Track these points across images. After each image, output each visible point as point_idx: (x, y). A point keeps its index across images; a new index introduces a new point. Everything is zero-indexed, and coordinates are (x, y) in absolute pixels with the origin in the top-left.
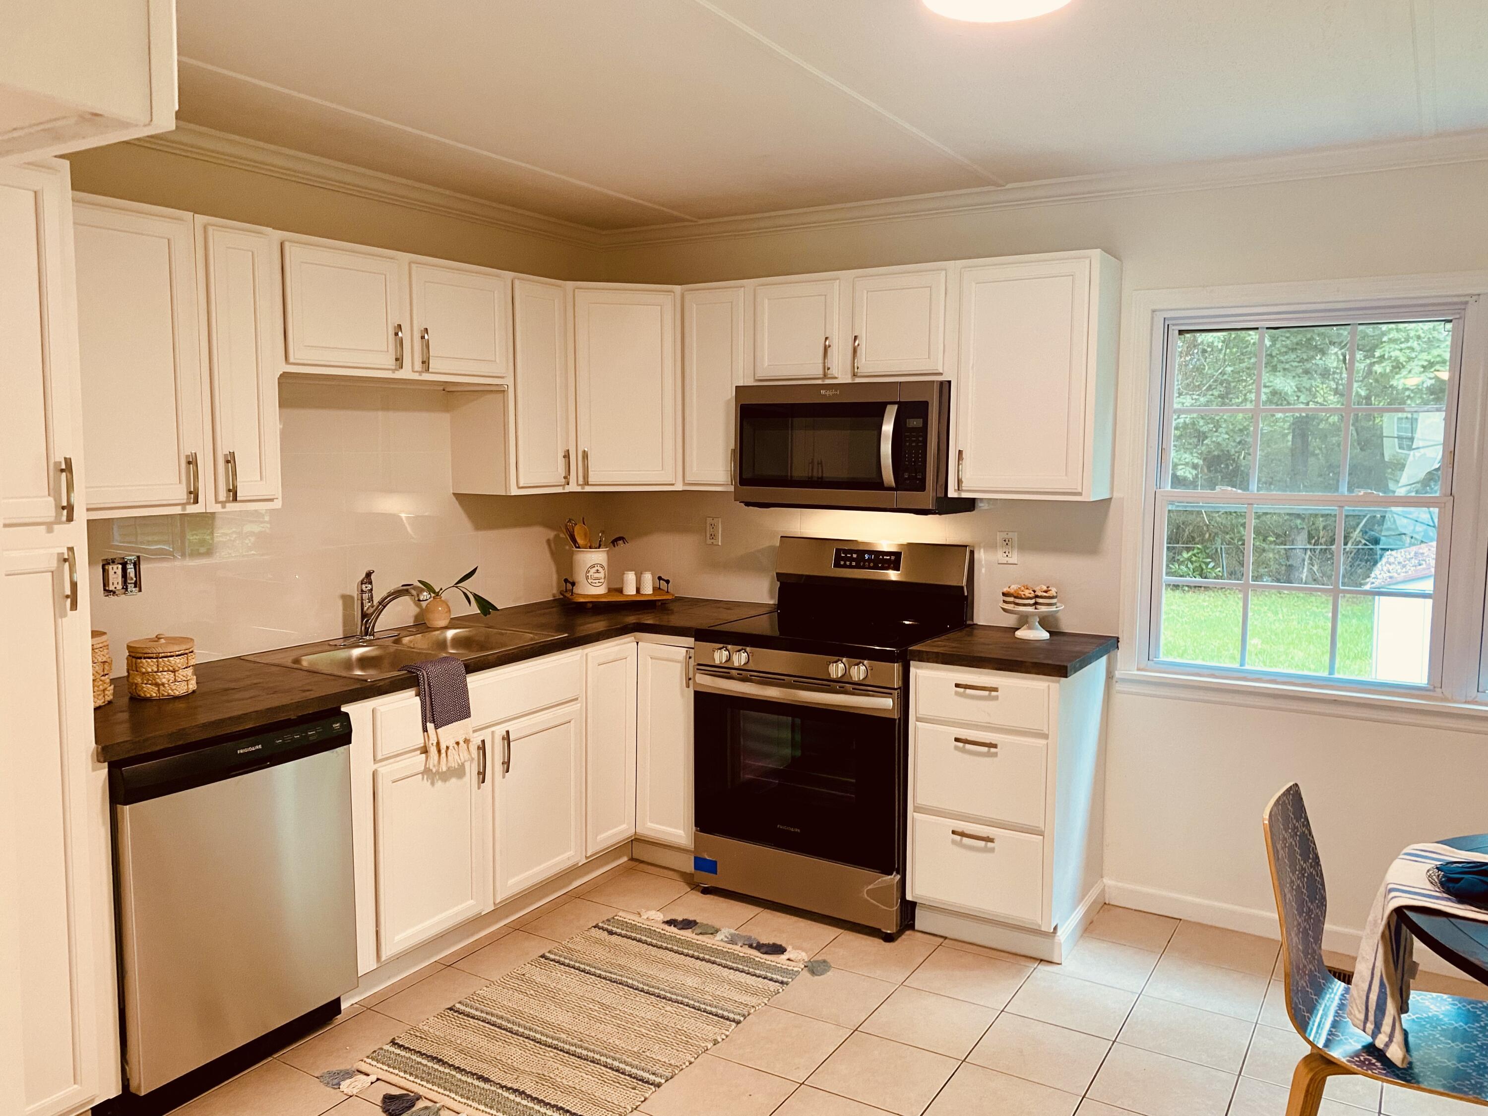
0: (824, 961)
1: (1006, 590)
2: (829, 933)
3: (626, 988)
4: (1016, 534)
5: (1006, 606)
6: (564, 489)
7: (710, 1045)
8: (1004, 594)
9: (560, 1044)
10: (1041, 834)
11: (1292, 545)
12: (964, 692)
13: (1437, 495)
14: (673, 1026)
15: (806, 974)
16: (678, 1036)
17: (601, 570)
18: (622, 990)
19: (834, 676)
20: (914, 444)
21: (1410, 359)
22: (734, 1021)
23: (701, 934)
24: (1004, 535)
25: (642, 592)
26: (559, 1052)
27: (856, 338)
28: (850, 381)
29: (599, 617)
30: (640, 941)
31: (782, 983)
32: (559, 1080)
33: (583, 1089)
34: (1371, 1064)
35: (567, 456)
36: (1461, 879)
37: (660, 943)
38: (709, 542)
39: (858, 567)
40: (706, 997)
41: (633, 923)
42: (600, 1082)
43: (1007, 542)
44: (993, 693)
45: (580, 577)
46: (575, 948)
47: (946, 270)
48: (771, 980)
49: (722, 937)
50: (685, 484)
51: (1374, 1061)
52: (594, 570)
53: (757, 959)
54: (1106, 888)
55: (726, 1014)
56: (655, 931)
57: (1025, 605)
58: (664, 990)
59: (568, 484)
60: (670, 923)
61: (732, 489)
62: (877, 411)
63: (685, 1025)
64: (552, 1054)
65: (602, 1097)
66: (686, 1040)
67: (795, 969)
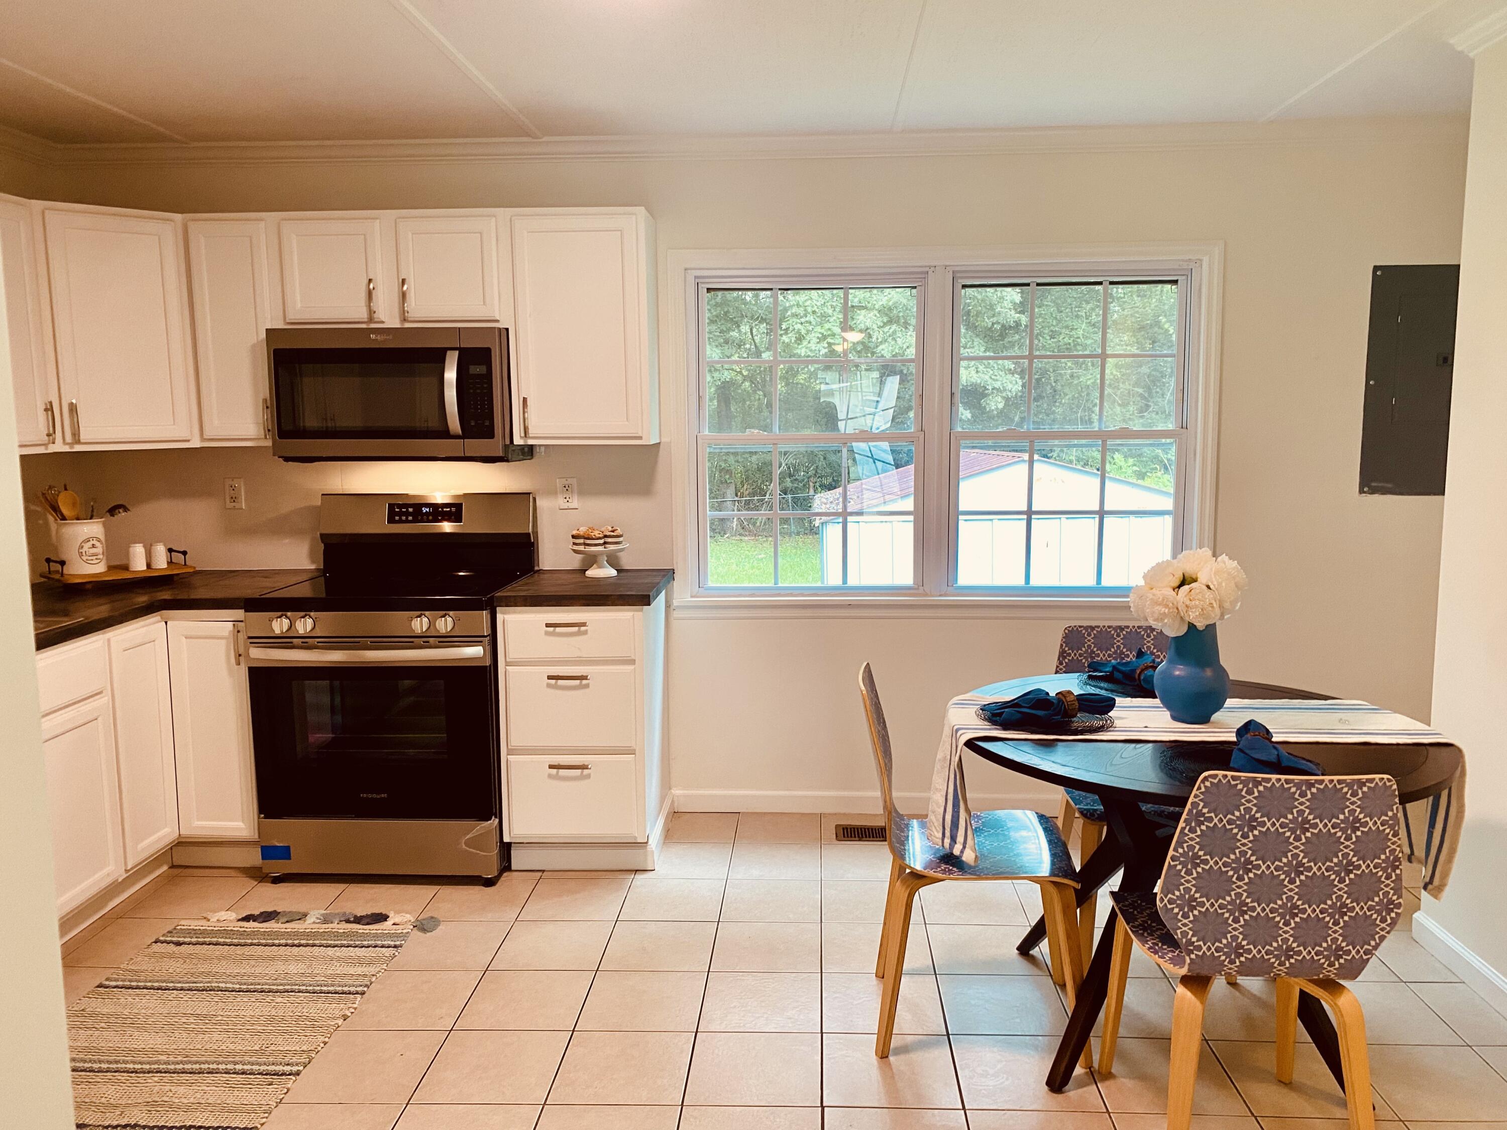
0: (432, 918)
1: (575, 532)
2: (426, 892)
3: (220, 992)
4: (575, 479)
5: (576, 548)
6: (47, 449)
7: (340, 1022)
8: (573, 537)
9: (161, 1067)
10: (633, 752)
11: (724, 498)
12: (554, 630)
13: (912, 430)
14: (292, 1014)
15: (417, 933)
16: (300, 1023)
17: (98, 544)
18: (216, 997)
19: (418, 631)
20: (478, 391)
21: (808, 332)
22: (357, 993)
23: (287, 922)
24: (564, 481)
25: (154, 566)
26: (164, 1075)
27: (403, 281)
28: (398, 326)
29: (102, 601)
30: (217, 944)
31: (395, 947)
32: (177, 1101)
33: (209, 1101)
34: (950, 870)
35: (49, 409)
36: (1002, 713)
37: (243, 941)
38: (230, 505)
39: (415, 521)
40: (317, 979)
41: (202, 928)
42: (227, 1089)
43: (567, 488)
44: (583, 628)
45: (70, 554)
46: (139, 968)
47: (495, 216)
48: (382, 947)
49: (313, 919)
50: (203, 439)
51: (951, 868)
52: (90, 544)
53: (361, 931)
54: (675, 799)
55: (346, 989)
56: (232, 930)
57: (596, 545)
58: (266, 984)
59: (54, 443)
60: (247, 919)
61: (269, 443)
62: (437, 357)
63: (304, 1010)
64: (156, 1079)
65: (236, 1102)
66: (314, 1024)
67: (405, 931)
